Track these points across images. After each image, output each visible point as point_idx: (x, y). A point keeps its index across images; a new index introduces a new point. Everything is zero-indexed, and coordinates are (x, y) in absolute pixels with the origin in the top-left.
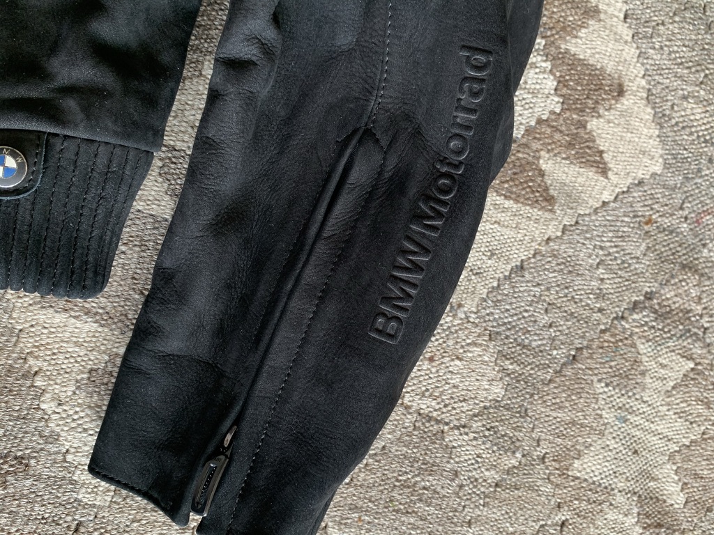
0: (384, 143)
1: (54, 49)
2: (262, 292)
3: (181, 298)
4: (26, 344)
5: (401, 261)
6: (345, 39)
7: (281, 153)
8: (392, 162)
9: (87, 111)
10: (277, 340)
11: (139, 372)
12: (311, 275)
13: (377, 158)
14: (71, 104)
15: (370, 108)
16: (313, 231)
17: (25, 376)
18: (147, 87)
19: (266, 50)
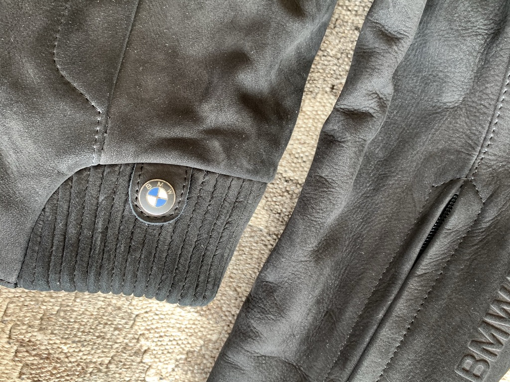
0: (484, 195)
1: (206, 95)
2: (351, 314)
3: (281, 310)
4: (140, 327)
5: (495, 309)
6: (452, 97)
7: (376, 190)
8: (491, 214)
9: (228, 150)
10: (366, 363)
11: (236, 367)
12: (401, 308)
13: (476, 208)
14: (216, 144)
15: (472, 162)
16: (407, 267)
17: (136, 354)
18: (274, 129)
19: (382, 104)
